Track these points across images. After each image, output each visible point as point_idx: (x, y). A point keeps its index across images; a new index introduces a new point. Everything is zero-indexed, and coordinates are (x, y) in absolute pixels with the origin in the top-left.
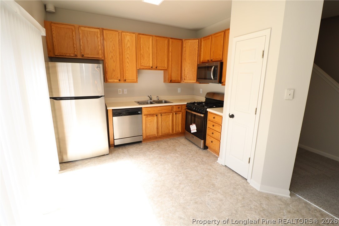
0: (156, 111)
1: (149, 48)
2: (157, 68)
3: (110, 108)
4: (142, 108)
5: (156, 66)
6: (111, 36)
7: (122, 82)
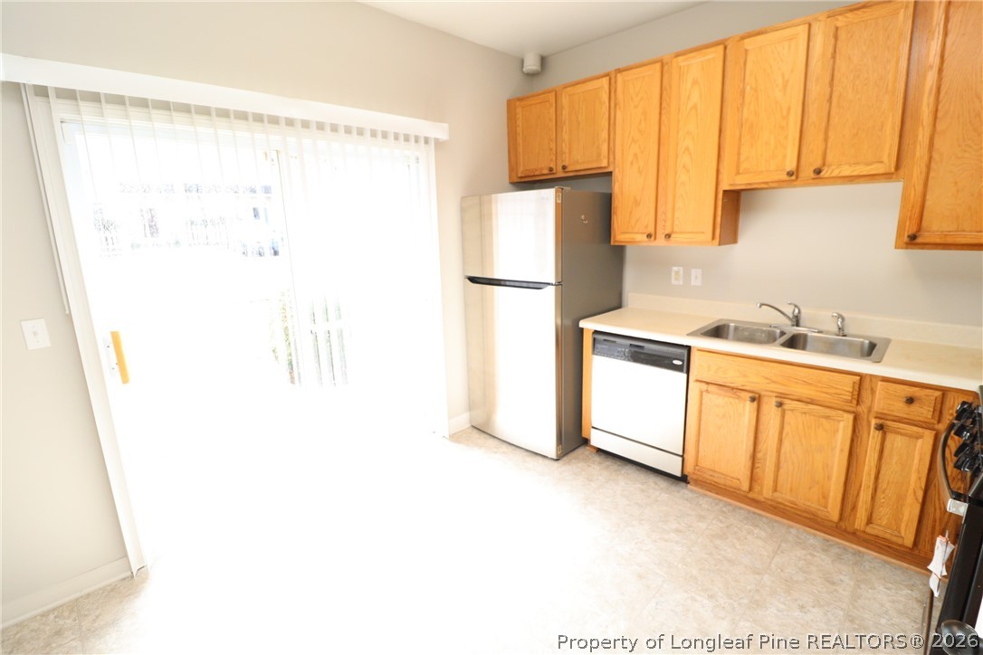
2: (826, 174)
3: (588, 325)
4: (689, 348)
5: (818, 164)
6: (639, 90)
7: (661, 241)
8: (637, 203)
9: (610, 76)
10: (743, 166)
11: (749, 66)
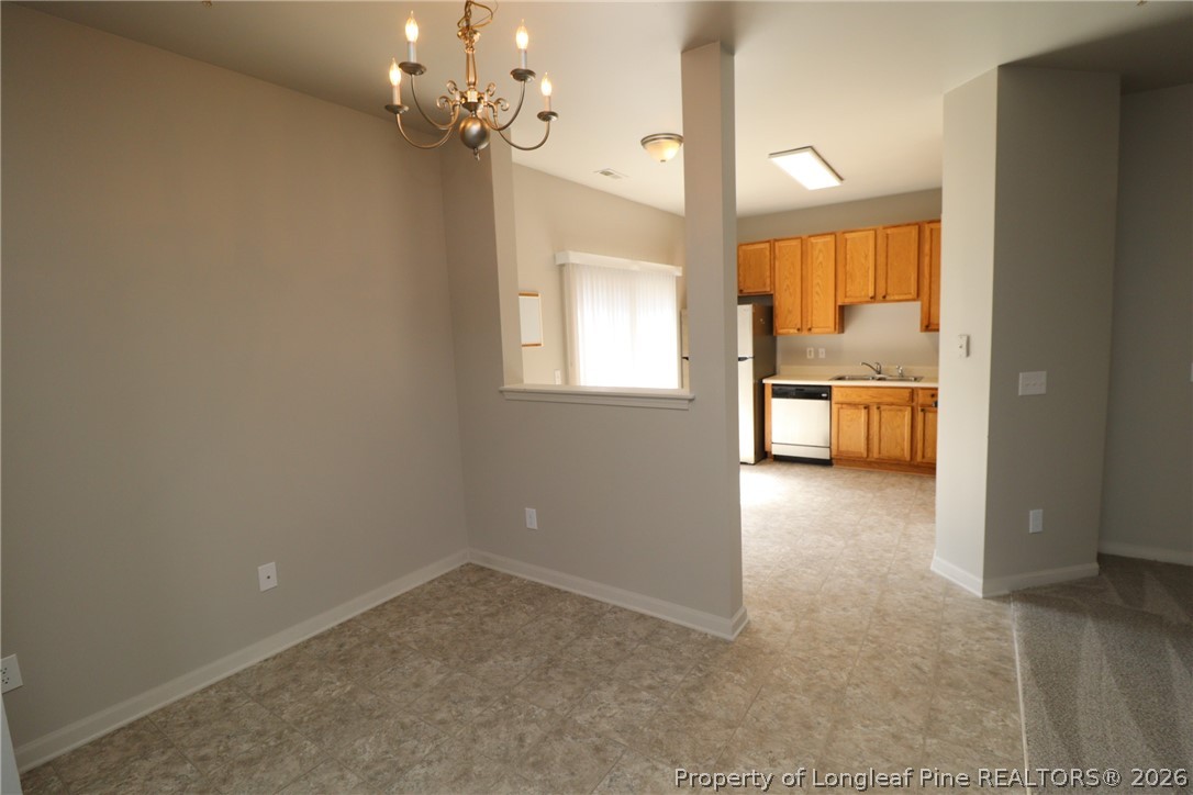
0: (865, 398)
1: (866, 256)
2: (888, 298)
3: (768, 382)
4: (830, 387)
5: (884, 294)
6: (789, 250)
7: (805, 333)
8: (790, 312)
9: (772, 243)
10: (848, 294)
11: (848, 247)
